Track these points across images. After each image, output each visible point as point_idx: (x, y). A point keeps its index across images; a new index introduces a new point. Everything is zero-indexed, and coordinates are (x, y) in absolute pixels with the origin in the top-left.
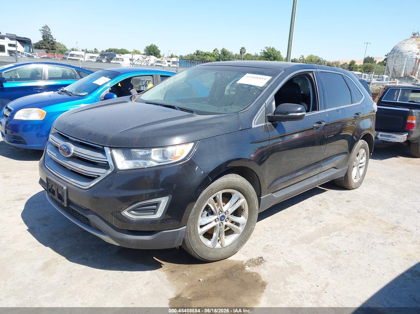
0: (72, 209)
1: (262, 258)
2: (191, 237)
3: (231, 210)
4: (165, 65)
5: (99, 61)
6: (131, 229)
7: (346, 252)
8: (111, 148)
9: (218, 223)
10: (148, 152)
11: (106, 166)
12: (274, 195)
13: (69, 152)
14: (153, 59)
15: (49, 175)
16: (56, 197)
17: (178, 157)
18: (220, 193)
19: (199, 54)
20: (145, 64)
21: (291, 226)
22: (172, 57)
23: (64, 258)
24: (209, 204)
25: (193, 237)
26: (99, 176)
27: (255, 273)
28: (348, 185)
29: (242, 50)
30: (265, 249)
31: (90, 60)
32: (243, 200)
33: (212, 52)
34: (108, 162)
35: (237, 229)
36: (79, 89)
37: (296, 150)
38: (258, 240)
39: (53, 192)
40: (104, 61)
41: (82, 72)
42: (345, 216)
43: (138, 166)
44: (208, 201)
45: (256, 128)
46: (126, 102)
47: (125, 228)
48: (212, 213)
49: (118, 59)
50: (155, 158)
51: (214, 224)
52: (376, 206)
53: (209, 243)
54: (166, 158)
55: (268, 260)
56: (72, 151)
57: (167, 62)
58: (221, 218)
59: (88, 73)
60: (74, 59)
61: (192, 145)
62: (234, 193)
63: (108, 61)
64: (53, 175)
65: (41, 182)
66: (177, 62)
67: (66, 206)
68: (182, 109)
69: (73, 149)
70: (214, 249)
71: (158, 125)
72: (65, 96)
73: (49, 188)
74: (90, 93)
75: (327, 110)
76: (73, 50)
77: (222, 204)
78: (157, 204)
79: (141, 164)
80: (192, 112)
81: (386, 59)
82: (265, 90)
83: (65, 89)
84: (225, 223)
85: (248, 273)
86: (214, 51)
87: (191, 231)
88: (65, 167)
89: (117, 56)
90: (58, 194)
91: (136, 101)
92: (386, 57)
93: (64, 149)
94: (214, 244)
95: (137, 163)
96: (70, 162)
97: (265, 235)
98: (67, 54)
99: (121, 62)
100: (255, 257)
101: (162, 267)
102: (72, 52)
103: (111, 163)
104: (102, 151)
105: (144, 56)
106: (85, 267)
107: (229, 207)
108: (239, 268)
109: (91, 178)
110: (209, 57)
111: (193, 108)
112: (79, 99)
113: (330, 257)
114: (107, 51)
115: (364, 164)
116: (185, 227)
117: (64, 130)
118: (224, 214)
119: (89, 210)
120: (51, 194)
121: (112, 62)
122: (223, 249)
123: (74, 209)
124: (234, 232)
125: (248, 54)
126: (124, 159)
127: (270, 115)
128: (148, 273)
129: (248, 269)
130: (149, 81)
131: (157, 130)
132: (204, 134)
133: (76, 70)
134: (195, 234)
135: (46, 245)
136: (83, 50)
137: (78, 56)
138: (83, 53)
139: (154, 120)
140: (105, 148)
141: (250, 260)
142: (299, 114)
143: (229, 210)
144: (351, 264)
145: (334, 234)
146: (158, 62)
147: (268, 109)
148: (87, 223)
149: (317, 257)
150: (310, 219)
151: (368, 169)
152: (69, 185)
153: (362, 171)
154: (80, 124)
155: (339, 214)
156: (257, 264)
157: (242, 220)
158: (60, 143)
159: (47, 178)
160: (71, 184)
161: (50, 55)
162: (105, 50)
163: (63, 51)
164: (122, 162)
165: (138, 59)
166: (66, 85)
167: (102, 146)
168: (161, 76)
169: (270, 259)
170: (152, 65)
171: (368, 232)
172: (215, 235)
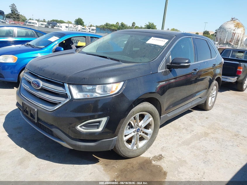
0: (40, 124)
1: (161, 155)
2: (119, 143)
3: (144, 125)
4: (87, 31)
5: (46, 27)
6: (82, 138)
7: (211, 151)
8: (69, 84)
9: (136, 133)
10: (94, 87)
11: (65, 96)
12: (168, 115)
13: (39, 86)
14: (80, 27)
15: (25, 101)
16: (29, 116)
17: (114, 91)
18: (138, 114)
19: (108, 25)
20: (75, 30)
21: (176, 134)
22: (91, 26)
23: (34, 155)
24: (131, 122)
25: (120, 143)
26: (60, 103)
27: (159, 165)
28: (206, 108)
29: (134, 24)
30: (162, 149)
31: (42, 26)
32: (151, 119)
33: (115, 24)
34: (67, 94)
35: (146, 137)
36: (38, 43)
37: (182, 87)
38: (157, 143)
39: (27, 112)
40: (50, 27)
41: (38, 33)
42: (206, 128)
43: (86, 97)
44: (130, 120)
45: (160, 72)
46: (74, 53)
47: (77, 138)
48: (132, 127)
49: (58, 26)
50: (98, 92)
51: (133, 134)
52: (223, 121)
53: (129, 146)
54: (106, 92)
55: (165, 157)
56: (41, 85)
57: (88, 29)
58: (137, 130)
59: (43, 34)
60: (31, 25)
61: (122, 83)
62: (146, 115)
63: (53, 27)
64: (27, 101)
65: (18, 104)
66: (95, 29)
67: (36, 122)
68: (112, 59)
69: (42, 84)
70: (132, 151)
71: (99, 69)
72: (30, 48)
73: (24, 109)
74: (46, 46)
75: (199, 62)
76: (30, 19)
77: (139, 121)
78: (100, 122)
79: (89, 95)
80: (118, 61)
81: (216, 33)
82: (165, 48)
83: (29, 43)
84: (139, 133)
85: (154, 166)
86: (117, 23)
87: (120, 139)
88: (35, 96)
89: (58, 24)
90: (31, 114)
91: (79, 53)
92: (216, 31)
93: (35, 83)
94: (133, 146)
95: (86, 95)
96: (39, 93)
97: (161, 140)
98: (27, 22)
99: (60, 28)
100: (157, 155)
101: (99, 162)
102: (30, 21)
103: (69, 94)
104: (63, 86)
105: (75, 25)
106: (49, 162)
107: (142, 124)
108: (148, 162)
109: (54, 104)
110: (113, 27)
111: (119, 59)
112: (39, 50)
113: (202, 154)
114: (51, 21)
115: (215, 95)
116: (117, 137)
117: (35, 70)
118: (139, 128)
119: (52, 125)
120: (25, 114)
121: (54, 28)
122: (138, 150)
123: (42, 124)
124: (144, 139)
125: (137, 26)
126: (77, 92)
127: (168, 64)
128: (90, 166)
129: (153, 162)
130: (79, 40)
131: (99, 73)
132: (130, 76)
133: (34, 31)
134: (122, 141)
135: (21, 146)
136: (36, 20)
137: (33, 23)
138: (36, 22)
139: (96, 66)
140: (65, 84)
141: (154, 157)
142: (186, 64)
143: (142, 125)
144: (216, 159)
145: (202, 139)
146: (83, 29)
147: (167, 61)
148: (51, 133)
149: (195, 155)
150: (187, 129)
151: (217, 98)
152: (39, 108)
153: (213, 99)
154: (46, 67)
155: (203, 126)
156: (159, 160)
157: (150, 131)
158: (32, 79)
159: (23, 103)
160: (40, 107)
161: (16, 22)
162: (50, 20)
163: (24, 20)
164: (76, 94)
165: (71, 27)
166: (29, 41)
167: (62, 82)
168: (91, 37)
169: (166, 156)
170: (79, 30)
171: (222, 138)
172: (133, 141)
